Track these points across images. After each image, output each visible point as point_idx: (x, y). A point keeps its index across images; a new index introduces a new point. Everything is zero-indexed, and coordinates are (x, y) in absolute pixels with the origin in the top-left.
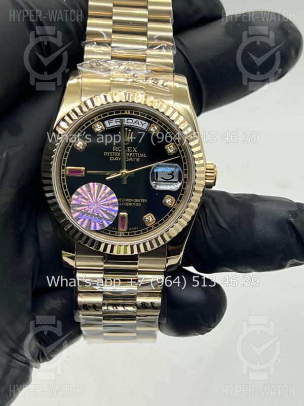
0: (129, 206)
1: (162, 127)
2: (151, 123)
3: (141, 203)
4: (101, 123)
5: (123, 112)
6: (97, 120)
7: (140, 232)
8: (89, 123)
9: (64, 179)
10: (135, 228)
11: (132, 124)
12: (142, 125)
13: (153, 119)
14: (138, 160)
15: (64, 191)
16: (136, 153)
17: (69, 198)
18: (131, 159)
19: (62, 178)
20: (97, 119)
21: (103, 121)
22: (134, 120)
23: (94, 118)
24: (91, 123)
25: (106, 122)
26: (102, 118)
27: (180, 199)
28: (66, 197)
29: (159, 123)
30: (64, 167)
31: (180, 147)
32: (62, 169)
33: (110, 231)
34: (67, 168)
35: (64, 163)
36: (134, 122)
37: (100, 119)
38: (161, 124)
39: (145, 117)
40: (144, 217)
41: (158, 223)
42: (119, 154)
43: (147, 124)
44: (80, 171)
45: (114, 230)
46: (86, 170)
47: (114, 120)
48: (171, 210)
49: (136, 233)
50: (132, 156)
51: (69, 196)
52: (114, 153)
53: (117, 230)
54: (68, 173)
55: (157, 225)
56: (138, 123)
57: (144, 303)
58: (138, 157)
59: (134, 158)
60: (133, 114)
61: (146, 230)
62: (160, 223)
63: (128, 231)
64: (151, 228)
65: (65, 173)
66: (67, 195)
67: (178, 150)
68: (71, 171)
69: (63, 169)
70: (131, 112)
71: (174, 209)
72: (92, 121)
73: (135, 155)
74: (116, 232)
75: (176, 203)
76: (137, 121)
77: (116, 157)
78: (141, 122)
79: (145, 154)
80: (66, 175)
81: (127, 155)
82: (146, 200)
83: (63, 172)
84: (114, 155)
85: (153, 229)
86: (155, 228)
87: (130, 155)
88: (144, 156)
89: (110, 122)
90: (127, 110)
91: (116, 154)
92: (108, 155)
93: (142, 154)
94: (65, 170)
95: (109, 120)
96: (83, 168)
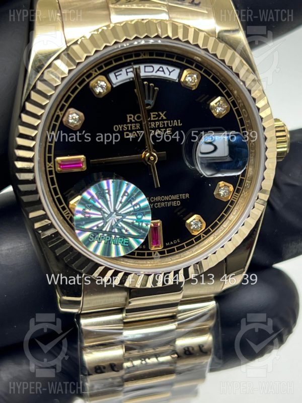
0: (162, 208)
1: (202, 72)
2: (183, 68)
3: (182, 200)
4: (104, 78)
5: (138, 55)
6: (97, 74)
7: (183, 247)
8: (84, 80)
9: (52, 179)
10: (175, 242)
11: (154, 74)
12: (170, 72)
13: (187, 62)
15: (55, 197)
16: (165, 120)
17: (64, 208)
19: (49, 177)
20: (96, 71)
21: (106, 74)
22: (156, 67)
23: (91, 72)
24: (87, 81)
25: (112, 76)
26: (105, 69)
27: (240, 186)
28: (60, 207)
29: (197, 66)
30: (50, 158)
31: (233, 103)
32: (47, 163)
34: (58, 159)
35: (50, 152)
36: (155, 70)
37: (102, 71)
39: (175, 60)
40: (188, 221)
41: (209, 227)
42: (138, 126)
43: (177, 71)
44: (78, 162)
46: (87, 159)
47: (124, 70)
48: (228, 205)
49: (178, 249)
50: (159, 126)
51: (64, 204)
52: (129, 125)
53: (147, 249)
54: (58, 167)
55: (209, 231)
56: (163, 71)
58: (168, 127)
60: (154, 57)
61: (192, 243)
62: (212, 228)
63: (165, 247)
64: (199, 238)
65: (53, 169)
66: (61, 203)
67: (231, 107)
68: (62, 164)
69: (50, 161)
70: (151, 54)
71: (232, 203)
72: (88, 77)
73: (164, 124)
74: (146, 252)
75: (235, 193)
76: (160, 67)
77: (134, 130)
78: (167, 68)
79: (179, 121)
80: (55, 172)
81: (151, 125)
82: (187, 195)
83: (50, 167)
84: (130, 129)
85: (202, 239)
86: (206, 236)
87: (155, 125)
88: (178, 124)
89: (117, 74)
90: (144, 52)
91: (133, 126)
92: (121, 130)
93: (175, 121)
94: (52, 163)
95: (115, 72)
96: (82, 157)
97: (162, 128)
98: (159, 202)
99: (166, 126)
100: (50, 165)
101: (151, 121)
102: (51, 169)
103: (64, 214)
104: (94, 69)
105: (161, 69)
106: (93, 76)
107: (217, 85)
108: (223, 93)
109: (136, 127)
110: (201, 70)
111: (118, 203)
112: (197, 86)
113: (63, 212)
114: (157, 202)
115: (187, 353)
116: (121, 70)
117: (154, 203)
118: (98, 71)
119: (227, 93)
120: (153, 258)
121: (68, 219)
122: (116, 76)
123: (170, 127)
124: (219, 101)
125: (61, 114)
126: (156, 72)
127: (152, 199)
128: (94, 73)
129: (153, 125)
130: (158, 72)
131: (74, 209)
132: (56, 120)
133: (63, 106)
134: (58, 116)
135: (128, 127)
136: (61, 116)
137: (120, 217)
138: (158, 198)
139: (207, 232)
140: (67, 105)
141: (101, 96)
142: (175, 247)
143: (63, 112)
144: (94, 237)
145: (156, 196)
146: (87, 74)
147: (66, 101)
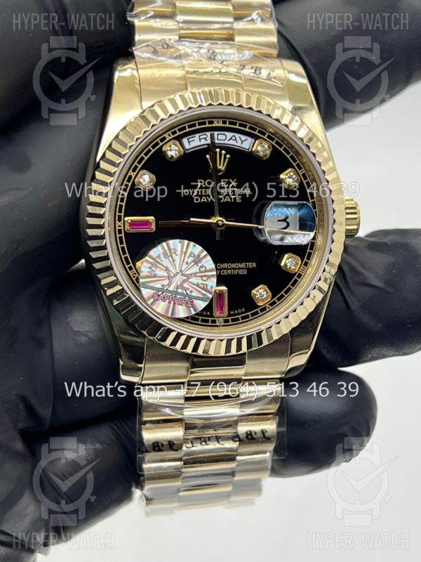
0: (229, 276)
1: (274, 143)
2: (255, 137)
3: (248, 269)
4: (177, 143)
5: (211, 122)
6: (170, 138)
7: (248, 317)
8: (157, 144)
9: (121, 238)
10: (240, 311)
11: (226, 142)
12: (242, 142)
13: (259, 132)
15: (123, 257)
17: (130, 268)
19: (118, 236)
20: (169, 135)
21: (179, 138)
22: (229, 135)
23: (165, 135)
24: (161, 144)
25: (185, 141)
26: (178, 133)
27: (308, 258)
28: (127, 267)
29: (269, 137)
30: (120, 217)
31: (304, 175)
32: (117, 222)
33: (201, 318)
34: (126, 219)
35: (120, 211)
36: (228, 139)
37: (176, 135)
38: (273, 140)
39: (247, 130)
40: (253, 291)
41: (275, 299)
43: (250, 140)
44: (147, 223)
45: (206, 316)
46: (157, 220)
47: (197, 136)
48: (295, 277)
49: (243, 318)
51: (131, 264)
53: (211, 316)
54: (127, 227)
55: (274, 303)
56: (236, 140)
57: (250, 432)
60: (227, 125)
61: (257, 313)
62: (279, 299)
63: (229, 315)
64: (265, 309)
65: (122, 228)
66: (128, 263)
67: (301, 180)
68: (133, 224)
69: (120, 220)
70: (224, 122)
71: (299, 276)
72: (162, 140)
74: (210, 319)
75: (302, 265)
76: (233, 136)
78: (240, 137)
80: (125, 231)
82: (254, 265)
83: (120, 226)
85: (268, 310)
86: (271, 308)
89: (190, 140)
90: (217, 120)
94: (122, 222)
95: (188, 137)
96: (151, 218)
98: (226, 269)
100: (120, 224)
102: (120, 228)
103: (131, 274)
104: (167, 133)
105: (234, 138)
106: (167, 140)
107: (288, 157)
108: (294, 165)
110: (273, 141)
111: (184, 263)
112: (268, 157)
113: (130, 272)
114: (224, 269)
115: (250, 437)
116: (194, 137)
117: (220, 269)
118: (171, 135)
119: (298, 165)
120: (217, 326)
121: (134, 279)
122: (189, 142)
124: (289, 173)
125: (133, 175)
126: (228, 141)
127: (219, 266)
128: (167, 136)
130: (231, 141)
131: (140, 269)
132: (129, 181)
133: (136, 167)
134: (130, 177)
136: (133, 177)
137: (185, 278)
138: (225, 265)
139: (273, 304)
140: (140, 166)
141: (174, 160)
142: (240, 316)
143: (135, 173)
144: (159, 296)
145: (222, 263)
146: (161, 138)
147: (139, 163)
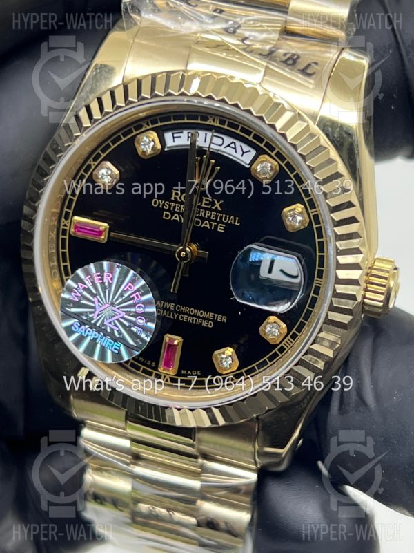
0: (188, 324)
1: (283, 164)
2: (260, 152)
3: (215, 322)
4: (156, 135)
5: (205, 118)
6: (148, 127)
8: (131, 131)
9: (64, 241)
11: (222, 148)
12: (243, 153)
13: (267, 145)
14: (220, 228)
16: (219, 212)
18: (206, 224)
19: (61, 236)
20: (148, 124)
21: (160, 132)
22: (228, 140)
23: (142, 123)
24: (135, 133)
25: (168, 136)
26: (159, 124)
27: (299, 330)
29: (278, 155)
30: (67, 214)
31: (316, 217)
32: (63, 219)
33: (143, 367)
34: (75, 218)
35: (69, 207)
36: (225, 145)
37: (156, 125)
38: (282, 159)
39: (250, 138)
40: (216, 352)
41: (243, 371)
42: (183, 209)
43: (253, 152)
44: (96, 231)
45: (150, 367)
46: (111, 230)
47: (185, 132)
48: (276, 350)
50: (209, 217)
52: (173, 204)
53: (156, 368)
54: (73, 229)
56: (235, 148)
58: (221, 222)
59: (214, 224)
60: (225, 127)
62: (248, 372)
63: (179, 374)
65: (68, 228)
67: (311, 222)
68: (78, 227)
69: (66, 217)
70: (222, 122)
71: (282, 350)
72: (136, 128)
73: (216, 216)
74: (155, 371)
75: (288, 337)
76: (233, 142)
77: (177, 213)
78: (241, 146)
79: (237, 218)
80: (70, 233)
81: (199, 212)
82: (225, 319)
83: (65, 226)
84: (172, 209)
87: (205, 214)
88: (235, 222)
89: (175, 135)
90: (213, 117)
91: (177, 207)
92: (161, 207)
93: (232, 217)
94: (69, 221)
95: (174, 131)
96: (104, 226)
97: (213, 221)
98: (186, 314)
99: (218, 219)
100: (66, 222)
101: (200, 207)
102: (65, 228)
104: (146, 121)
105: (233, 145)
106: (143, 129)
108: (306, 200)
109: (180, 208)
110: (282, 161)
114: (184, 314)
116: (182, 132)
117: (179, 313)
118: (150, 125)
119: (310, 201)
122: (174, 138)
123: (223, 223)
124: (296, 208)
125: (93, 164)
126: (225, 147)
127: (179, 308)
128: (145, 125)
129: (202, 214)
130: (228, 148)
132: (86, 171)
133: (99, 155)
134: (89, 166)
135: (170, 206)
136: (93, 167)
138: (186, 309)
140: (103, 156)
141: (146, 157)
143: (96, 163)
145: (184, 305)
146: (136, 125)
147: (103, 151)
